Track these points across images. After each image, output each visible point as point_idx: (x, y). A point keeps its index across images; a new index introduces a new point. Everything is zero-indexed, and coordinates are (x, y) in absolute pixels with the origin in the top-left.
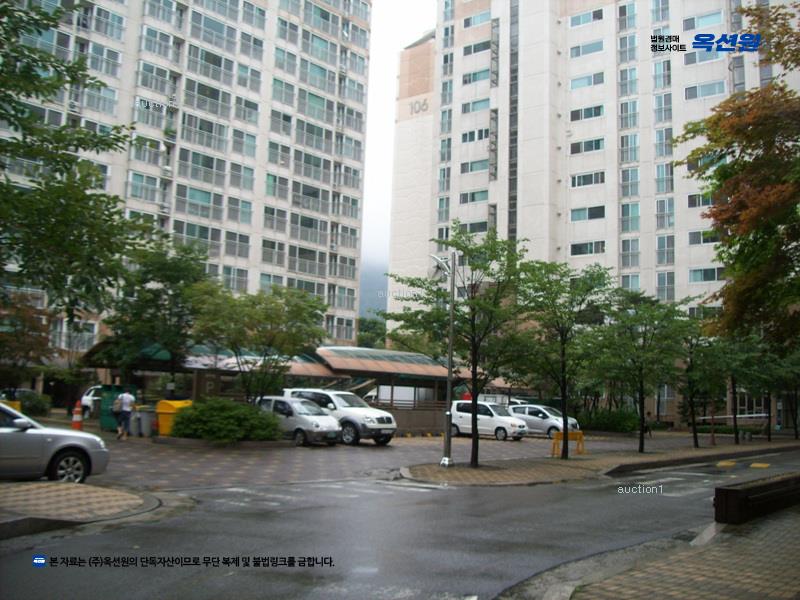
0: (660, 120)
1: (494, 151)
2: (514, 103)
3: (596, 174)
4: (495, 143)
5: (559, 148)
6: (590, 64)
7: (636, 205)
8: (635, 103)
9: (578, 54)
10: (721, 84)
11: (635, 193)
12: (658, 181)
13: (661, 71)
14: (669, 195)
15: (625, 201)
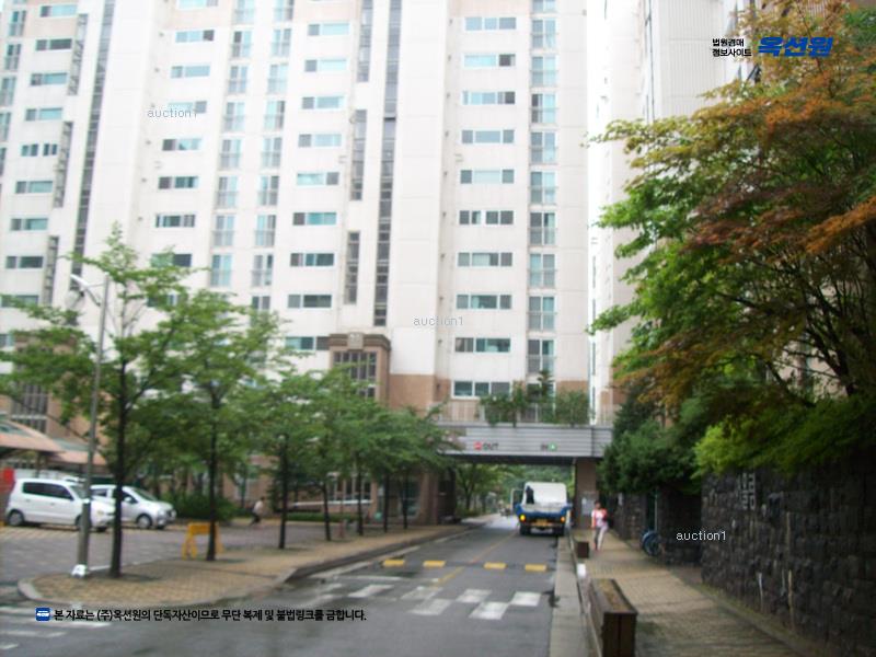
0: (266, 164)
1: (63, 171)
2: (95, 119)
3: (187, 216)
4: (65, 162)
5: (144, 180)
6: (192, 89)
7: (228, 257)
8: (239, 142)
9: (179, 75)
10: (338, 136)
11: (229, 243)
12: (258, 233)
13: (274, 111)
14: (269, 251)
15: (217, 251)
